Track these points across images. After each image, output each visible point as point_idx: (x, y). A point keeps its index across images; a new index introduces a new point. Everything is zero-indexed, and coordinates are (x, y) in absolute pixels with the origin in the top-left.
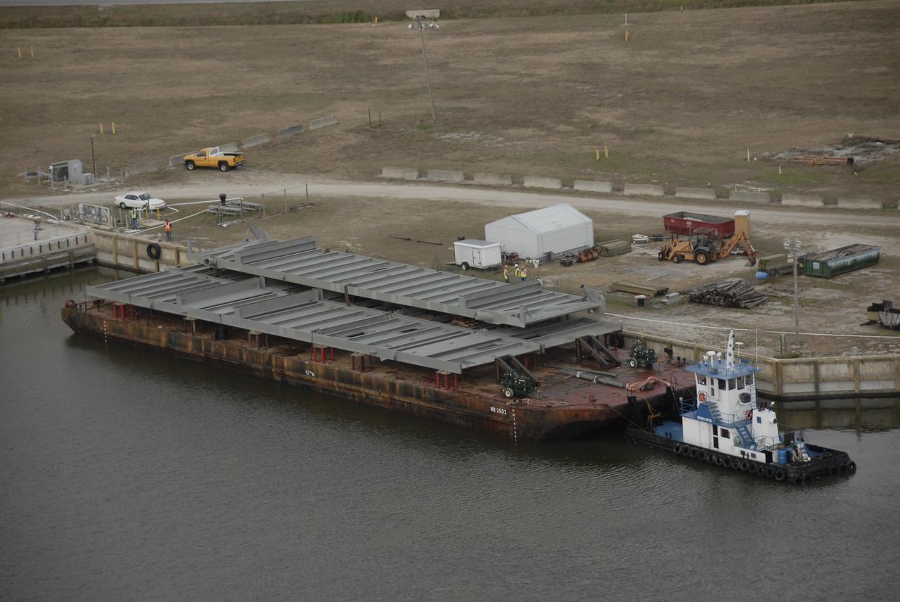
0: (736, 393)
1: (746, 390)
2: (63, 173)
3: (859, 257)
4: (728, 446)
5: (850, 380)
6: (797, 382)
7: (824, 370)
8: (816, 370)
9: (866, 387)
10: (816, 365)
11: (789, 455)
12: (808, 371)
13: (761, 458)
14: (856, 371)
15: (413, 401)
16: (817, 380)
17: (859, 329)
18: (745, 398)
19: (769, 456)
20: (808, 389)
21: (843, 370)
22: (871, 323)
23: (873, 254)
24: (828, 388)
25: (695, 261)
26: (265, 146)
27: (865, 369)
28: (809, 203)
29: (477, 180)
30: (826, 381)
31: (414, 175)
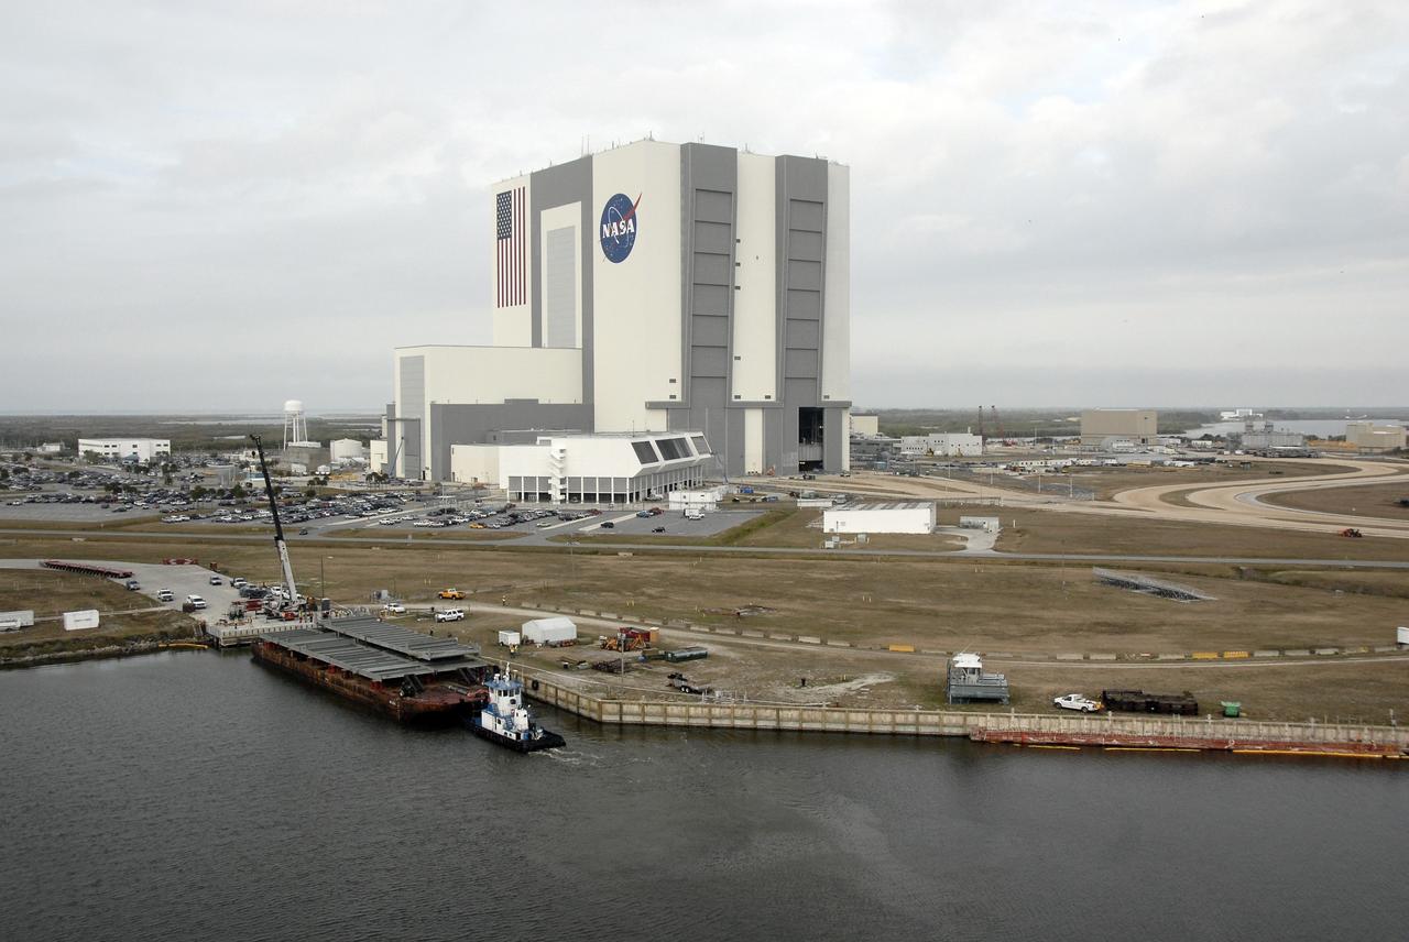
0: (508, 698)
1: (514, 697)
2: (379, 596)
3: (695, 653)
4: (500, 730)
5: (639, 715)
6: (610, 714)
7: (625, 707)
8: (621, 707)
9: (648, 720)
10: (621, 704)
11: (530, 736)
12: (617, 707)
13: (514, 737)
14: (643, 709)
15: (361, 696)
16: (621, 713)
17: (663, 688)
18: (513, 702)
19: (518, 735)
20: (616, 718)
21: (636, 708)
22: (670, 685)
23: (704, 652)
24: (627, 719)
25: (617, 650)
26: (488, 593)
27: (647, 709)
28: (702, 629)
29: (561, 610)
30: (626, 714)
31: (535, 606)
